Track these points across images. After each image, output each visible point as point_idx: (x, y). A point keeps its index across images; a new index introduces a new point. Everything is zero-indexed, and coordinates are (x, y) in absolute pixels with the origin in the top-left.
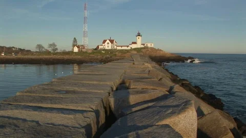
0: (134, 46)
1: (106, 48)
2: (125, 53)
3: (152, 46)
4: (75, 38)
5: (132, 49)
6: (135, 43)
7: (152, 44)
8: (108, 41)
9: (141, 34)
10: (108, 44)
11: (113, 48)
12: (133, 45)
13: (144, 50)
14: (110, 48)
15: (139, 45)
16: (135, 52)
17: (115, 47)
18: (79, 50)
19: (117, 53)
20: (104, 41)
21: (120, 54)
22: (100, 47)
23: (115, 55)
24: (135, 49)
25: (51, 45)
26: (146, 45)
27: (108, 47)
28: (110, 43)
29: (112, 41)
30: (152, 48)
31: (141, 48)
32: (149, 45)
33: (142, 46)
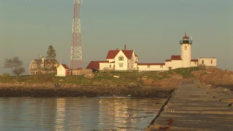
0: (175, 65)
1: (118, 68)
2: (160, 79)
3: (214, 64)
4: (51, 47)
5: (171, 71)
6: (178, 58)
7: (215, 61)
8: (121, 54)
9: (190, 40)
10: (121, 59)
11: (130, 68)
12: (173, 61)
13: (195, 73)
14: (125, 68)
15: (185, 62)
16: (179, 77)
17: (135, 65)
18: (67, 73)
19: (144, 79)
20: (112, 54)
21: (150, 81)
22: (102, 66)
23: (141, 82)
24: (179, 71)
25: (10, 61)
26: (200, 62)
27: (121, 65)
28: (125, 58)
29: (128, 54)
30: (213, 69)
31: (192, 69)
32: (207, 63)
33: (193, 65)
